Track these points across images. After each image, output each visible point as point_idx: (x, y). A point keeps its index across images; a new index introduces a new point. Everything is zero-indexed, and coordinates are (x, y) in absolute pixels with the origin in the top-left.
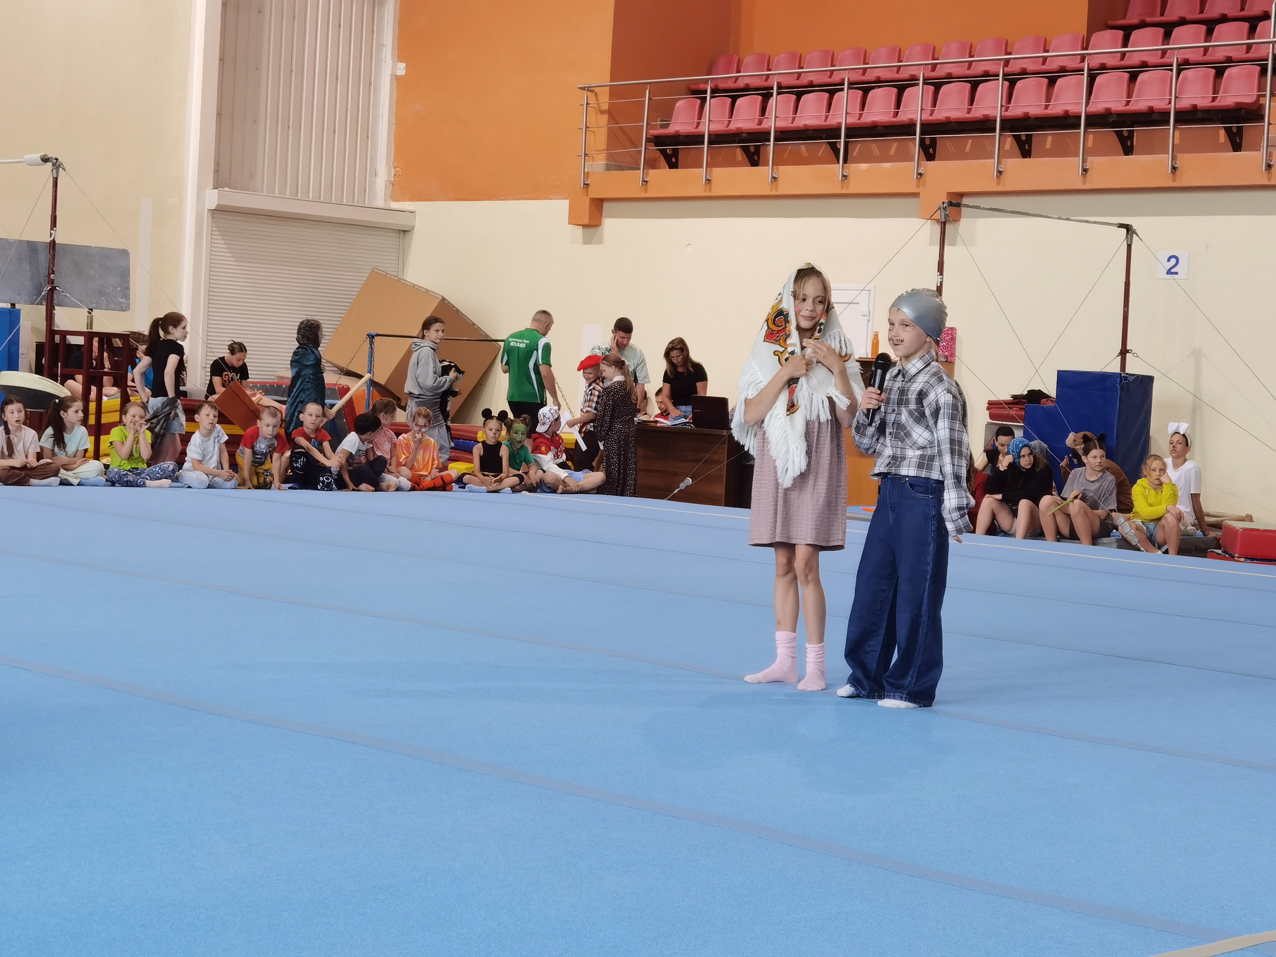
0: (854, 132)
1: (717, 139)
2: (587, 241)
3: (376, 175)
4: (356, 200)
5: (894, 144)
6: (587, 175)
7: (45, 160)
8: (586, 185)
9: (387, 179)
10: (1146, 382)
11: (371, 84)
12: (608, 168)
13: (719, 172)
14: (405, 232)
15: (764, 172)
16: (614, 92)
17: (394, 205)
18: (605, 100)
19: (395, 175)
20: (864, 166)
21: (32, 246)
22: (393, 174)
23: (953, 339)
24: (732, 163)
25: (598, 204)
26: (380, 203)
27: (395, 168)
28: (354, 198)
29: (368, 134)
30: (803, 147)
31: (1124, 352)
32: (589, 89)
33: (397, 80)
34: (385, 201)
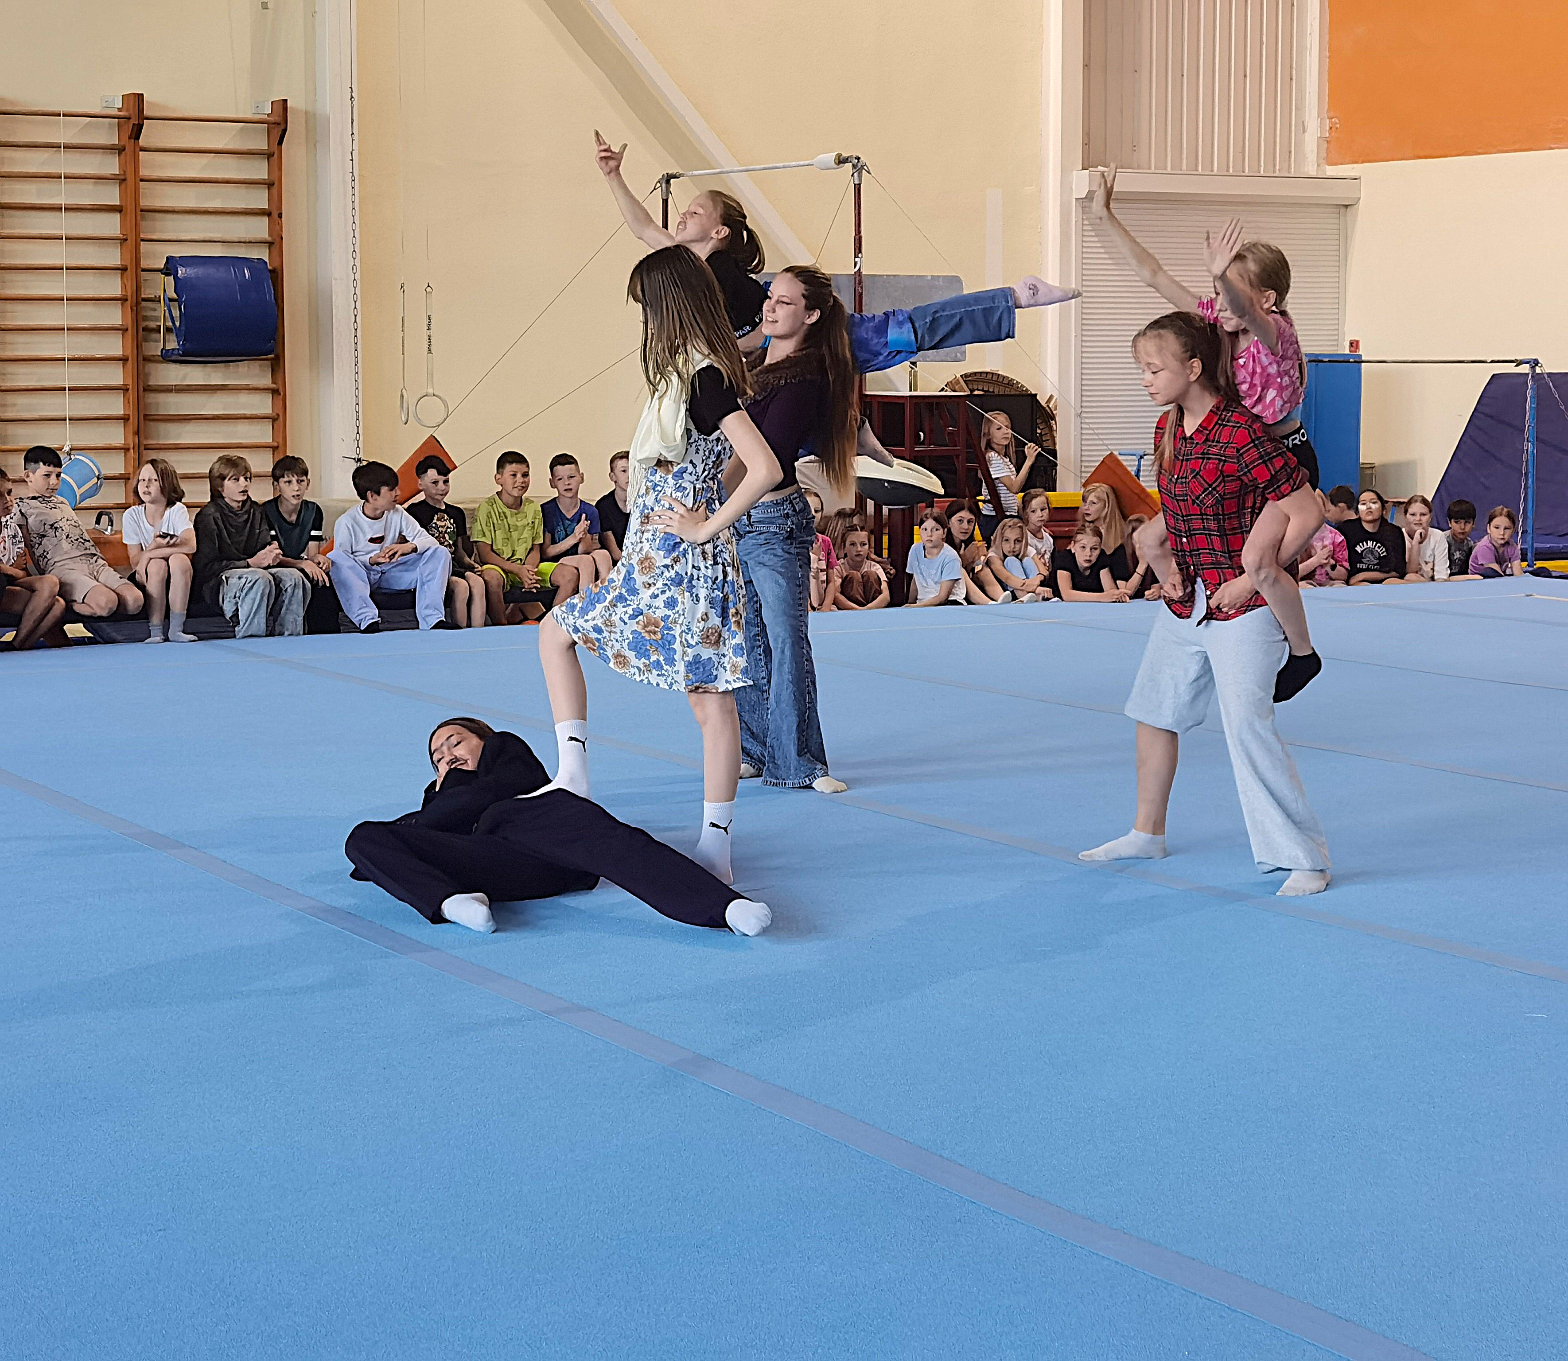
3: (1304, 132)
4: (1278, 167)
7: (843, 160)
9: (1319, 135)
14: (1346, 207)
17: (1331, 171)
19: (1331, 128)
22: (1328, 128)
26: (1311, 170)
27: (1330, 118)
28: (1274, 166)
29: (1292, 74)
34: (1318, 165)
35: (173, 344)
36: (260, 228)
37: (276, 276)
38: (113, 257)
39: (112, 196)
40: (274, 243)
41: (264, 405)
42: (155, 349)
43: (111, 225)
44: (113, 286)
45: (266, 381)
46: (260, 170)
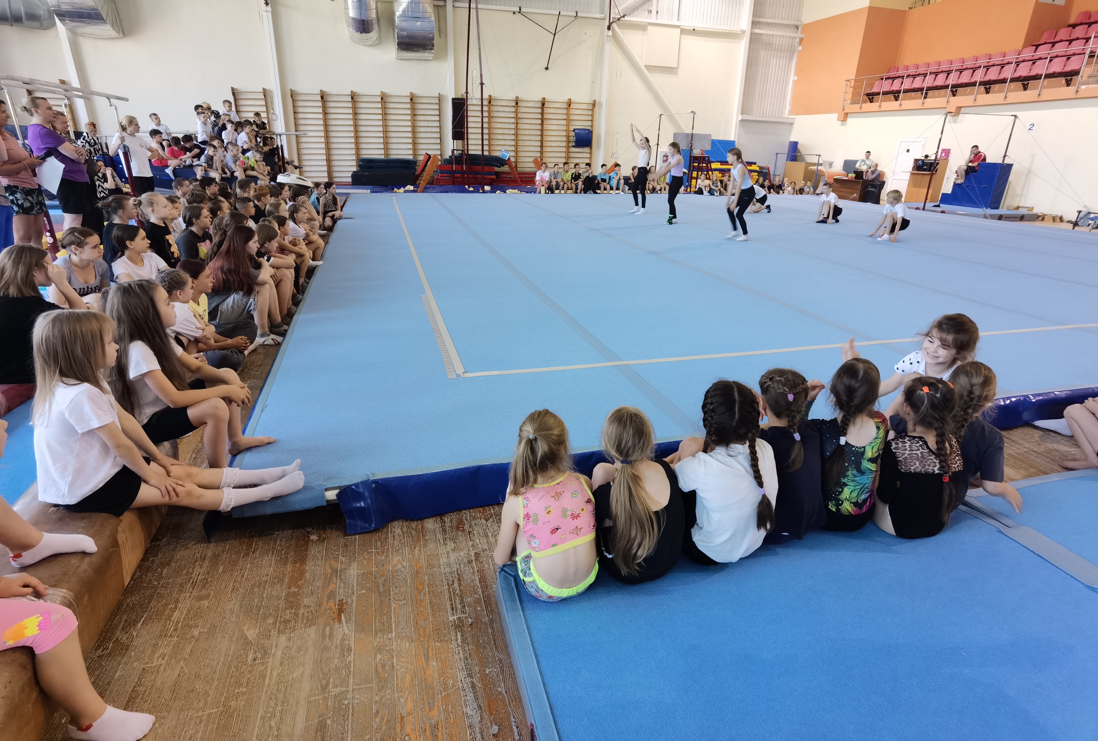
0: (929, 89)
1: (885, 93)
2: (842, 125)
3: (786, 108)
4: (779, 115)
5: (943, 91)
6: (844, 106)
7: (692, 112)
8: (844, 109)
9: (789, 109)
10: (1010, 166)
11: (787, 83)
12: (851, 103)
13: (884, 104)
14: (792, 124)
15: (898, 102)
16: (856, 81)
17: (790, 117)
18: (853, 83)
19: (791, 108)
20: (930, 100)
21: (687, 134)
23: (949, 153)
24: (890, 100)
25: (846, 115)
26: (786, 116)
27: (791, 106)
29: (785, 97)
30: (913, 94)
31: (1005, 156)
32: (848, 81)
33: (794, 81)
34: (788, 115)
35: (574, 144)
36: (590, 123)
37: (592, 132)
38: (565, 128)
39: (565, 117)
40: (592, 126)
41: (588, 155)
42: (571, 145)
43: (564, 122)
44: (564, 133)
45: (589, 151)
46: (590, 113)
